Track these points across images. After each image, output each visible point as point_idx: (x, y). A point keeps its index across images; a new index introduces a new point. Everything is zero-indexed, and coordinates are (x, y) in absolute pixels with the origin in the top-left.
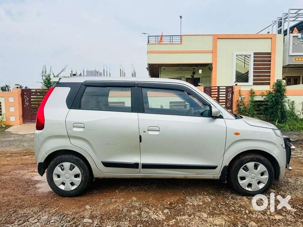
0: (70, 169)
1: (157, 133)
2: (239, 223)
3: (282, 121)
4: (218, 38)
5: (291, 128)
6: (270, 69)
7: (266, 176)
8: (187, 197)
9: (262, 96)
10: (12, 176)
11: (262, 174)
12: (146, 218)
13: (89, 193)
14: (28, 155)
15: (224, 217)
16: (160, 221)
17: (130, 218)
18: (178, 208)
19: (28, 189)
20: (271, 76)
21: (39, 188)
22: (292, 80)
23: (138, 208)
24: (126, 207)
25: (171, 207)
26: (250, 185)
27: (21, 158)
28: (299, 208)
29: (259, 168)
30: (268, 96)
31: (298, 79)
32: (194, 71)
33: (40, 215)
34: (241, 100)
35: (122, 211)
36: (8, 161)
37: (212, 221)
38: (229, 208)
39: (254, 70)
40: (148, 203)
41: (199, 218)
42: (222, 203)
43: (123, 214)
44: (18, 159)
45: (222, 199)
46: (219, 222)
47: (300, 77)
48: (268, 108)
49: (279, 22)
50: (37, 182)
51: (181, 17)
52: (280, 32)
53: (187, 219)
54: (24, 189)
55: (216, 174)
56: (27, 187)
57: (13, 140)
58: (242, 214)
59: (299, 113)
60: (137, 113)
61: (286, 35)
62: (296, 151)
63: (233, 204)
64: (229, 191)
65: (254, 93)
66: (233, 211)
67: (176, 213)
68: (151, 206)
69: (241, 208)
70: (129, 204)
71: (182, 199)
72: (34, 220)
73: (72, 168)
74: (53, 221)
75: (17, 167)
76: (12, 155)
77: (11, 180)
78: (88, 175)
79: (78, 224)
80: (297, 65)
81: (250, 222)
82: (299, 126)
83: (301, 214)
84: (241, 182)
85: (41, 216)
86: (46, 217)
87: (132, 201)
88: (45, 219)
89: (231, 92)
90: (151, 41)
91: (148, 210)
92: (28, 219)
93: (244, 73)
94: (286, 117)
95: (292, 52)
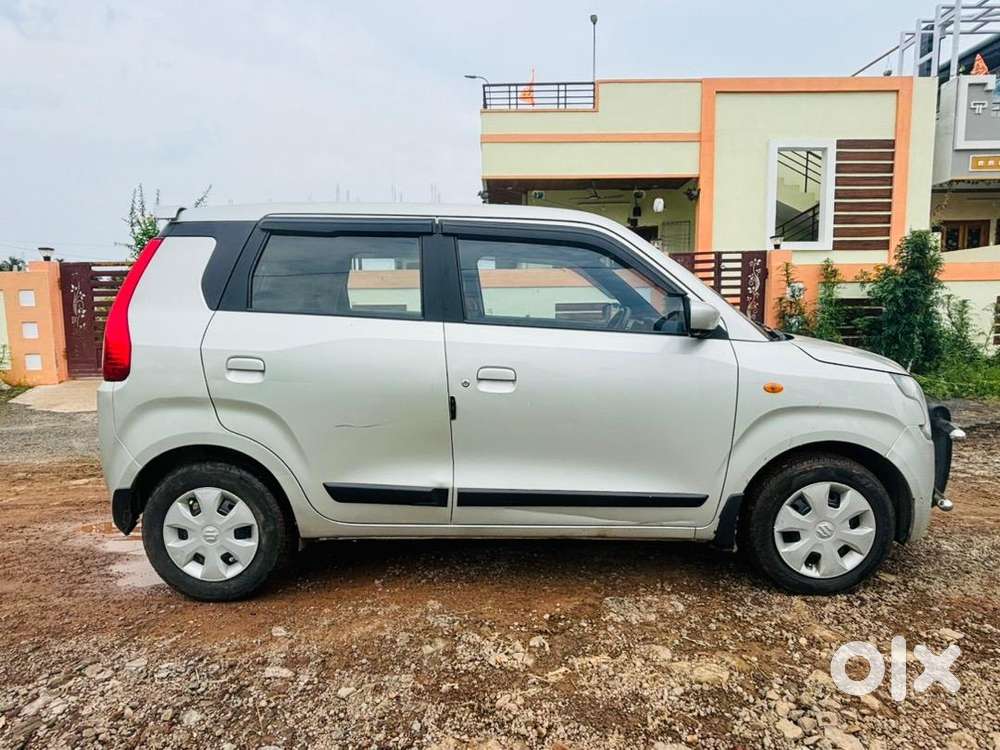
0: (218, 511)
1: (507, 389)
2: (774, 674)
3: (927, 364)
4: (717, 92)
5: (956, 388)
6: (890, 197)
7: (868, 530)
8: (607, 599)
9: (863, 283)
10: (31, 541)
11: (855, 522)
12: (471, 664)
13: (284, 589)
14: (84, 477)
15: (727, 659)
16: (515, 670)
17: (419, 662)
18: (576, 633)
19: (82, 577)
20: (893, 219)
21: (120, 576)
22: (963, 236)
23: (446, 633)
24: (406, 630)
25: (553, 628)
26: (813, 559)
27: (63, 484)
28: (972, 629)
29: (844, 504)
30: (881, 284)
31: (982, 231)
32: (636, 203)
33: (121, 656)
34: (793, 296)
35: (393, 642)
36: (17, 494)
37: (687, 671)
38: (743, 631)
39: (836, 198)
40: (480, 616)
41: (646, 660)
42: (721, 615)
43: (394, 651)
44: (51, 490)
45: (721, 604)
46: (708, 672)
47: (988, 222)
48: (880, 323)
49: (923, 35)
50: (113, 557)
51: (594, 20)
52: (925, 70)
53: (605, 667)
54: (70, 578)
55: (702, 524)
56: (80, 574)
57: (37, 431)
58: (785, 647)
59: (982, 340)
60: (441, 324)
61: (947, 79)
62: (968, 459)
63: (757, 619)
64: (746, 580)
65: (834, 273)
66: (757, 639)
67: (570, 648)
68: (489, 626)
69: (784, 631)
70: (417, 620)
71: (590, 605)
72: (102, 671)
73: (225, 507)
74: (164, 675)
75: (47, 511)
76: (31, 476)
77: (27, 552)
78: (280, 526)
79: (246, 683)
80: (983, 181)
81: (811, 671)
82: (981, 381)
83: (978, 647)
84: (784, 549)
85: (127, 660)
86: (141, 662)
87: (427, 611)
88: (137, 668)
89: (759, 271)
90: (493, 102)
91: (478, 637)
92: (80, 670)
93: (803, 211)
94: (938, 351)
95: (966, 139)
